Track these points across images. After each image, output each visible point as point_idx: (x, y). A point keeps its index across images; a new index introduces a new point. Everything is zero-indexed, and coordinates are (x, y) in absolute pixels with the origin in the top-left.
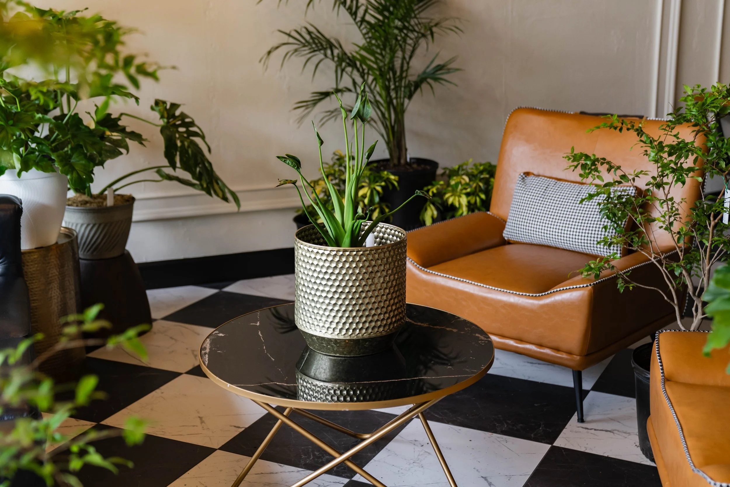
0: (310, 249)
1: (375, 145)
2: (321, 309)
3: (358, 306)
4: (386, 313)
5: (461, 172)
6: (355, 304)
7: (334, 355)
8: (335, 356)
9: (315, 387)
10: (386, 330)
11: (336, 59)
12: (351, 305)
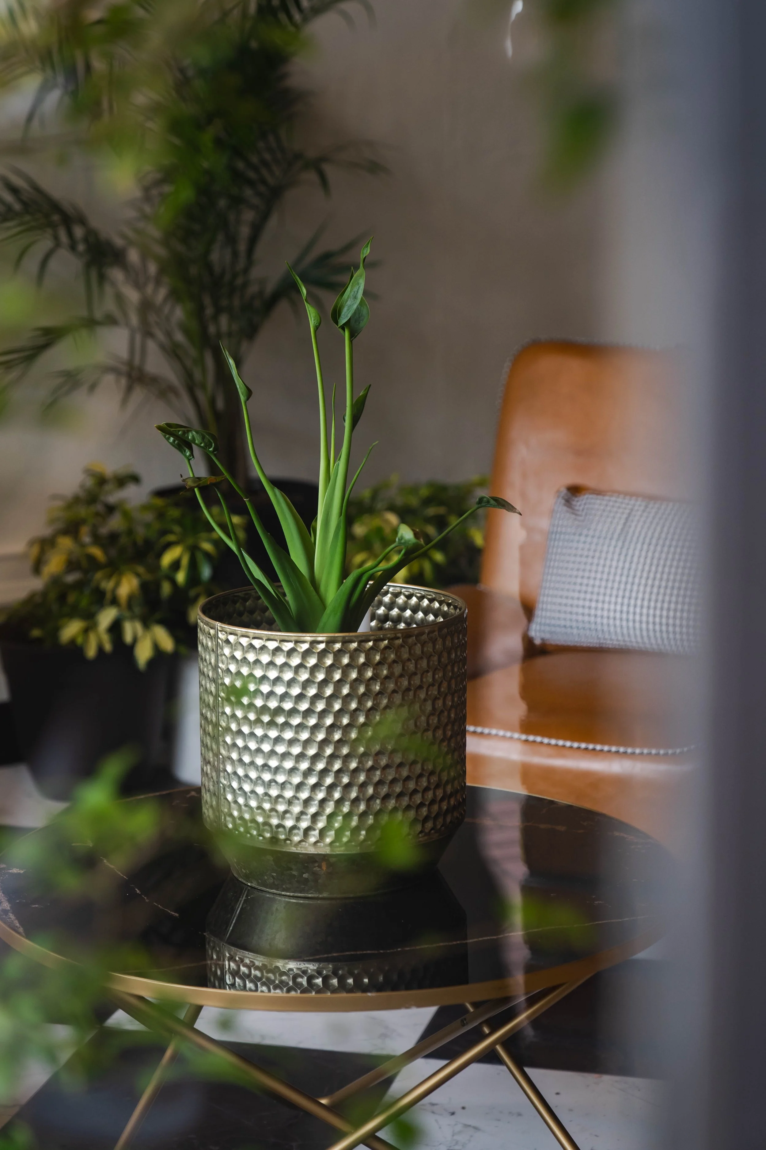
0: (257, 643)
1: (365, 397)
2: (289, 786)
3: (378, 773)
4: (437, 786)
5: (379, 505)
6: (373, 768)
7: (316, 895)
8: (317, 898)
9: (274, 974)
10: (427, 831)
11: (81, 247)
12: (363, 771)
